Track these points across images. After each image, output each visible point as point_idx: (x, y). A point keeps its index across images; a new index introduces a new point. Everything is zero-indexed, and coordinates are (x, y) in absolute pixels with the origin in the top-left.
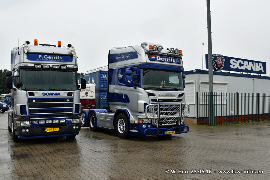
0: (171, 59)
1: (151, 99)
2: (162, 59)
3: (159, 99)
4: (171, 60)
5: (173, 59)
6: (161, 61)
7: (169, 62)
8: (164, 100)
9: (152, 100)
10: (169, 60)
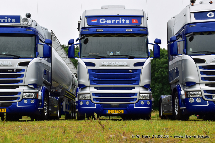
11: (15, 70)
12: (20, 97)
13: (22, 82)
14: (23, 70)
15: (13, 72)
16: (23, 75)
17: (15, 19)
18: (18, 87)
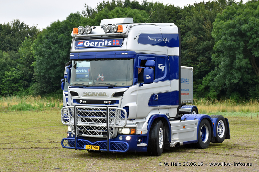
0: (106, 42)
1: (73, 100)
2: (92, 44)
3: (83, 100)
4: (104, 43)
5: (108, 41)
6: (90, 47)
7: (101, 47)
8: (89, 102)
9: (75, 101)
10: (101, 44)
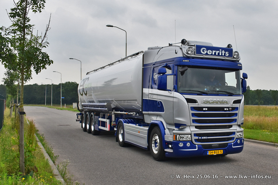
11: (230, 108)
12: (234, 138)
13: (236, 121)
14: (237, 109)
15: (229, 111)
16: (237, 114)
17: (228, 52)
18: (231, 126)
